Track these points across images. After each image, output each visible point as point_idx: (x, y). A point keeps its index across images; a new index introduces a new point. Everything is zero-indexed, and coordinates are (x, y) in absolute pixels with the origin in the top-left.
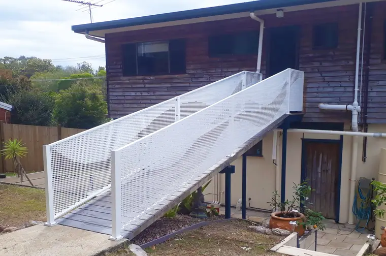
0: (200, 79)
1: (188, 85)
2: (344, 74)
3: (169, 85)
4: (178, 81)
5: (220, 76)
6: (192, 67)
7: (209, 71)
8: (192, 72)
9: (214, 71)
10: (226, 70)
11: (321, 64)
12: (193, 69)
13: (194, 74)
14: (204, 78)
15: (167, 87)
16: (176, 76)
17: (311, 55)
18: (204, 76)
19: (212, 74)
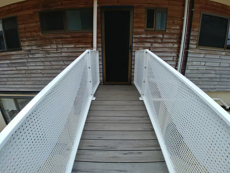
0: (36, 55)
1: (26, 61)
2: (170, 55)
3: (9, 62)
4: (16, 58)
5: (56, 51)
6: (27, 43)
7: (44, 47)
8: (28, 48)
9: (49, 47)
10: (61, 47)
11: (152, 45)
12: (28, 46)
13: (29, 50)
14: (40, 54)
15: (8, 64)
16: (13, 53)
17: (143, 36)
18: (40, 52)
19: (48, 50)
